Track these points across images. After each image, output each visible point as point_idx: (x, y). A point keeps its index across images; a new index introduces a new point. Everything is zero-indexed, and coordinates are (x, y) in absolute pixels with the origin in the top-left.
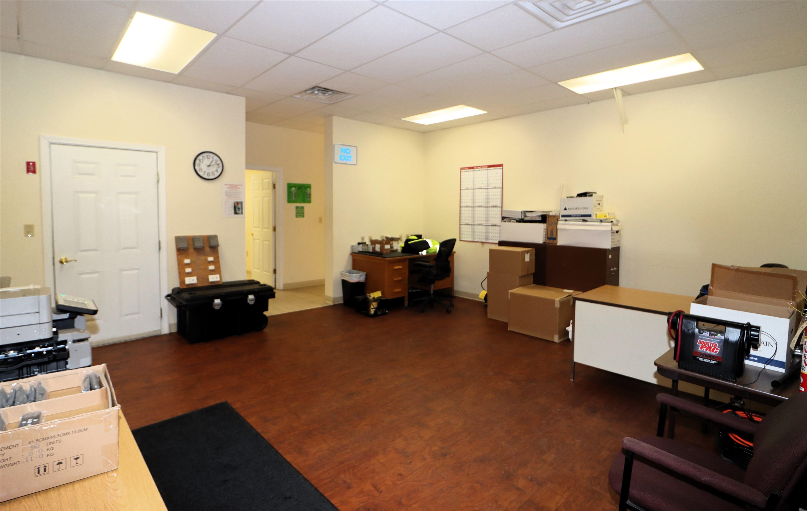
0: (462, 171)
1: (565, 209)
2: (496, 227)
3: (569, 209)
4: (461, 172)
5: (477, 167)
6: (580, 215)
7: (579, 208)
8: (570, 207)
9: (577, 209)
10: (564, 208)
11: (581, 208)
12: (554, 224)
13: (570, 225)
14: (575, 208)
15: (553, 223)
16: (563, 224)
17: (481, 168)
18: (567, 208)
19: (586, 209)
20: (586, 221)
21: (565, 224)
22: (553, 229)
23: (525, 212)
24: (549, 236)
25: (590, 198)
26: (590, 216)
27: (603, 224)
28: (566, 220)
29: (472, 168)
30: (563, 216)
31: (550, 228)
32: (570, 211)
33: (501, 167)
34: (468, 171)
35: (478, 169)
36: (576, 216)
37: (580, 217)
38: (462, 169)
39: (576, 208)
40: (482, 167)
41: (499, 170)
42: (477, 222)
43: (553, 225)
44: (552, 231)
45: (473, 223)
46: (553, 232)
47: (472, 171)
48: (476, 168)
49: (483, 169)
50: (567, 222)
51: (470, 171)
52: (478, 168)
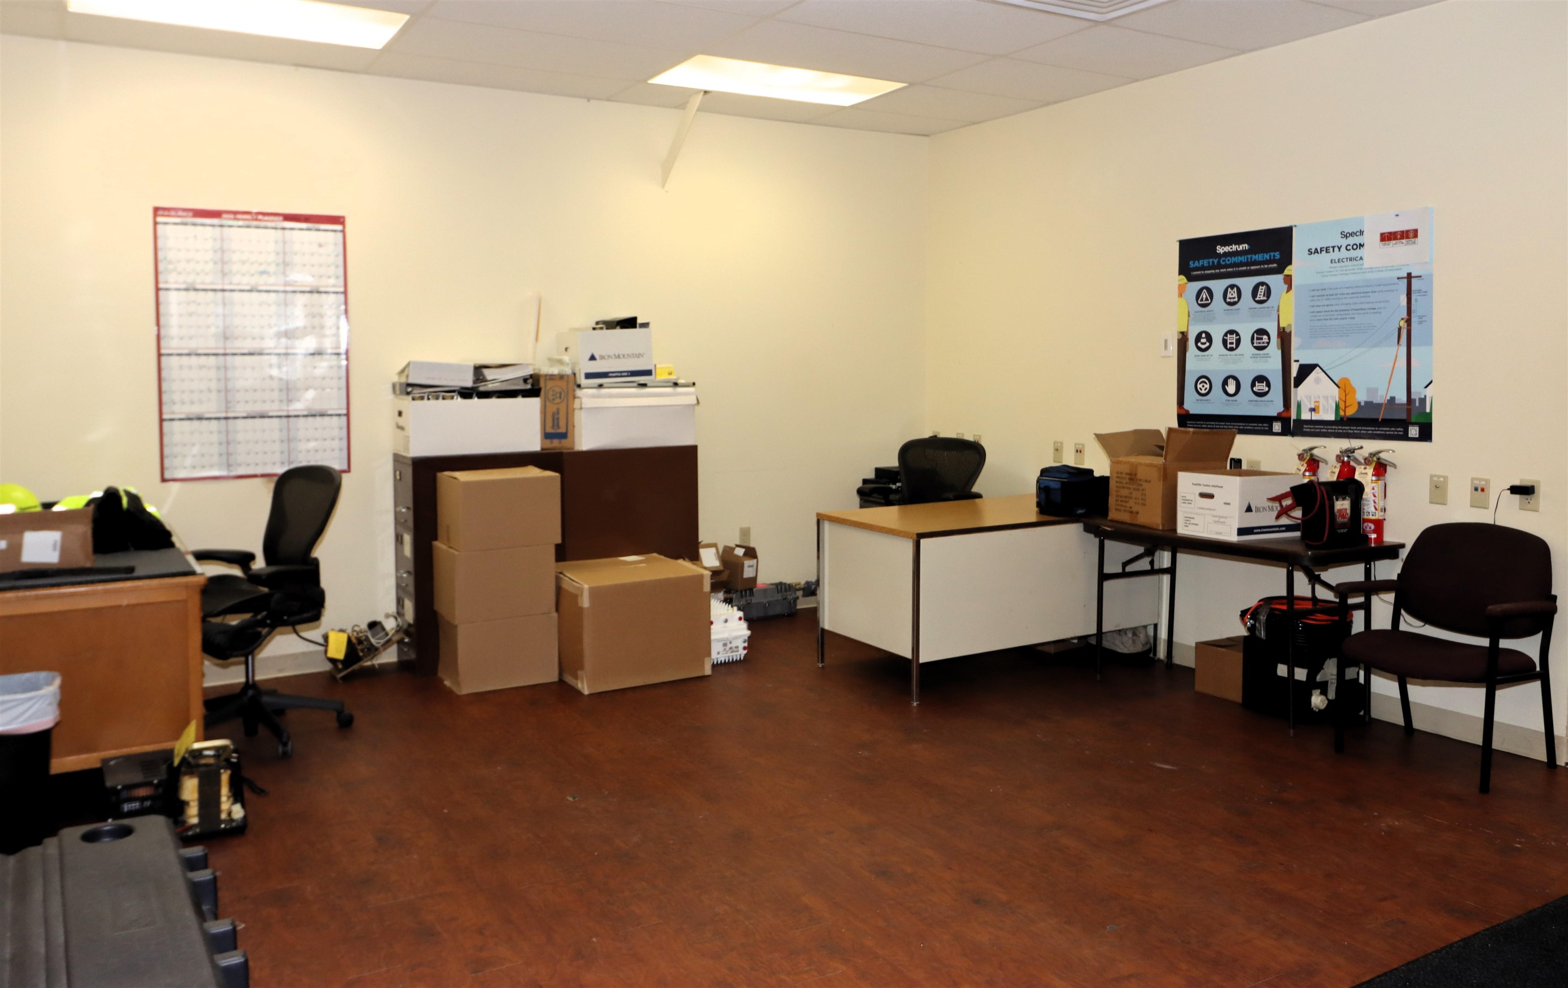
0: (159, 219)
1: (593, 358)
2: (327, 419)
3: (602, 357)
4: (156, 223)
5: (235, 213)
6: (628, 372)
7: (624, 356)
8: (603, 354)
9: (619, 357)
10: (589, 356)
11: (628, 355)
12: (560, 397)
13: (611, 396)
14: (615, 355)
15: (558, 395)
16: (593, 396)
17: (256, 220)
18: (597, 356)
19: (638, 357)
20: (644, 385)
21: (599, 396)
22: (558, 410)
23: (478, 370)
24: (549, 430)
25: (643, 330)
26: (648, 373)
27: (679, 390)
28: (601, 386)
29: (216, 214)
30: (589, 376)
31: (551, 408)
32: (603, 361)
33: (339, 227)
34: (194, 224)
35: (241, 223)
36: (620, 374)
37: (627, 376)
38: (160, 212)
39: (617, 355)
40: (260, 217)
41: (328, 236)
42: (241, 409)
43: (558, 401)
44: (556, 416)
45: (226, 412)
46: (558, 419)
47: (213, 226)
48: (232, 216)
49: (262, 224)
50: (603, 391)
51: (203, 225)
52: (239, 216)
